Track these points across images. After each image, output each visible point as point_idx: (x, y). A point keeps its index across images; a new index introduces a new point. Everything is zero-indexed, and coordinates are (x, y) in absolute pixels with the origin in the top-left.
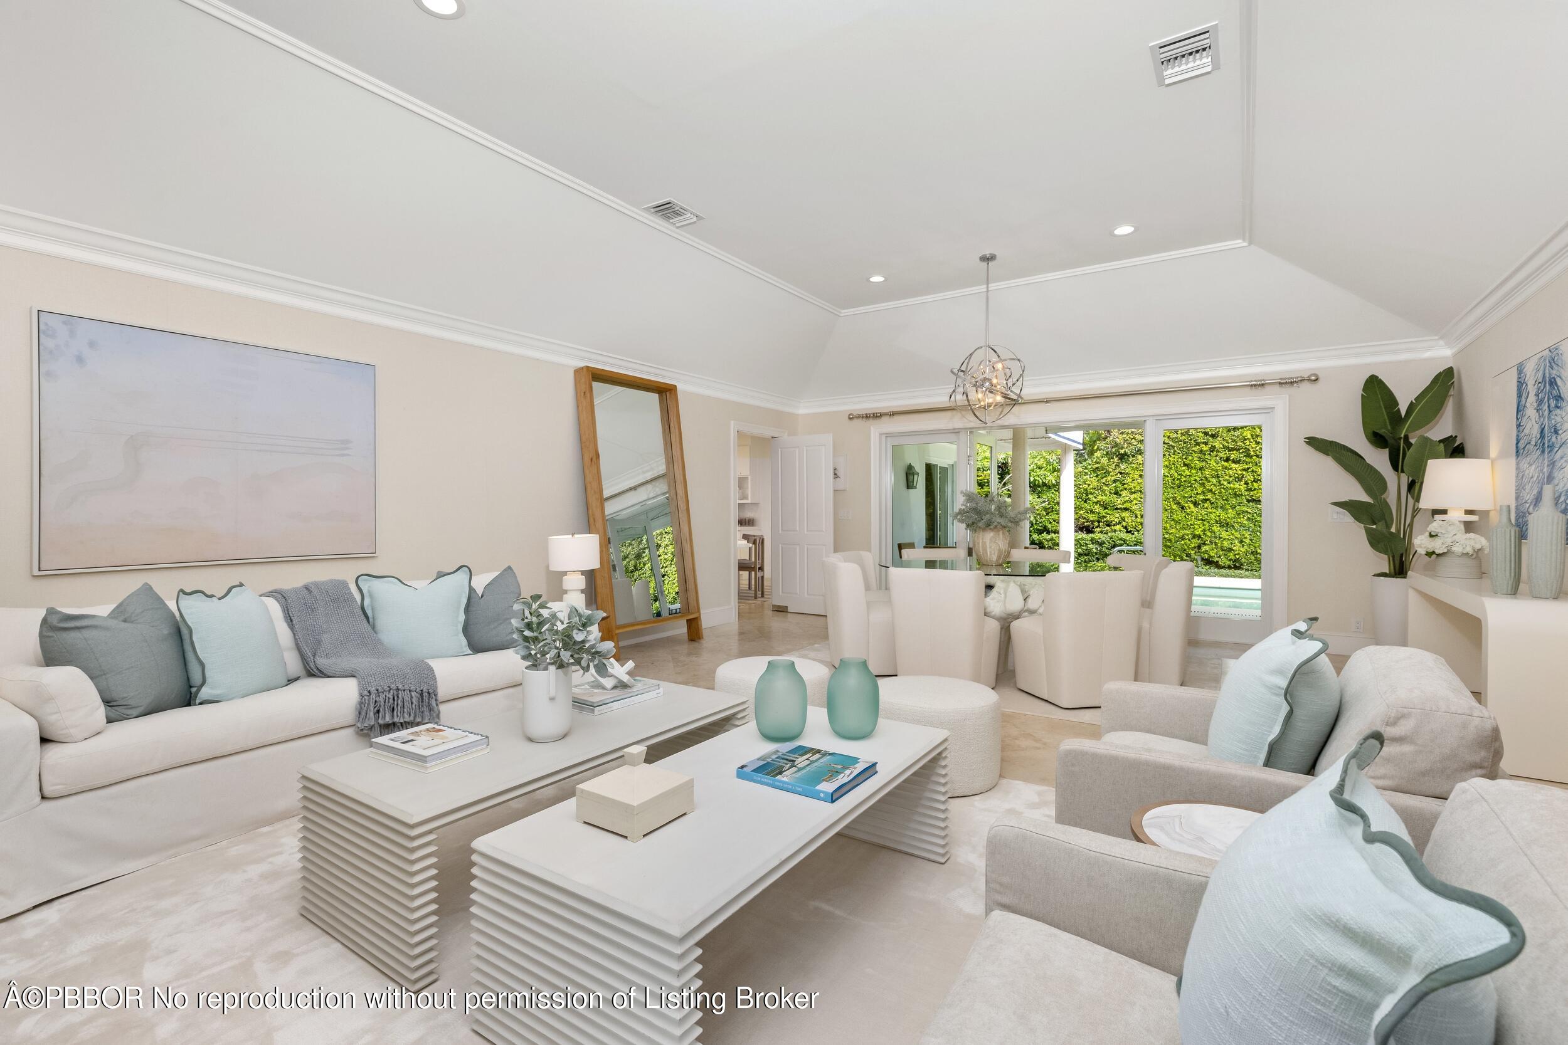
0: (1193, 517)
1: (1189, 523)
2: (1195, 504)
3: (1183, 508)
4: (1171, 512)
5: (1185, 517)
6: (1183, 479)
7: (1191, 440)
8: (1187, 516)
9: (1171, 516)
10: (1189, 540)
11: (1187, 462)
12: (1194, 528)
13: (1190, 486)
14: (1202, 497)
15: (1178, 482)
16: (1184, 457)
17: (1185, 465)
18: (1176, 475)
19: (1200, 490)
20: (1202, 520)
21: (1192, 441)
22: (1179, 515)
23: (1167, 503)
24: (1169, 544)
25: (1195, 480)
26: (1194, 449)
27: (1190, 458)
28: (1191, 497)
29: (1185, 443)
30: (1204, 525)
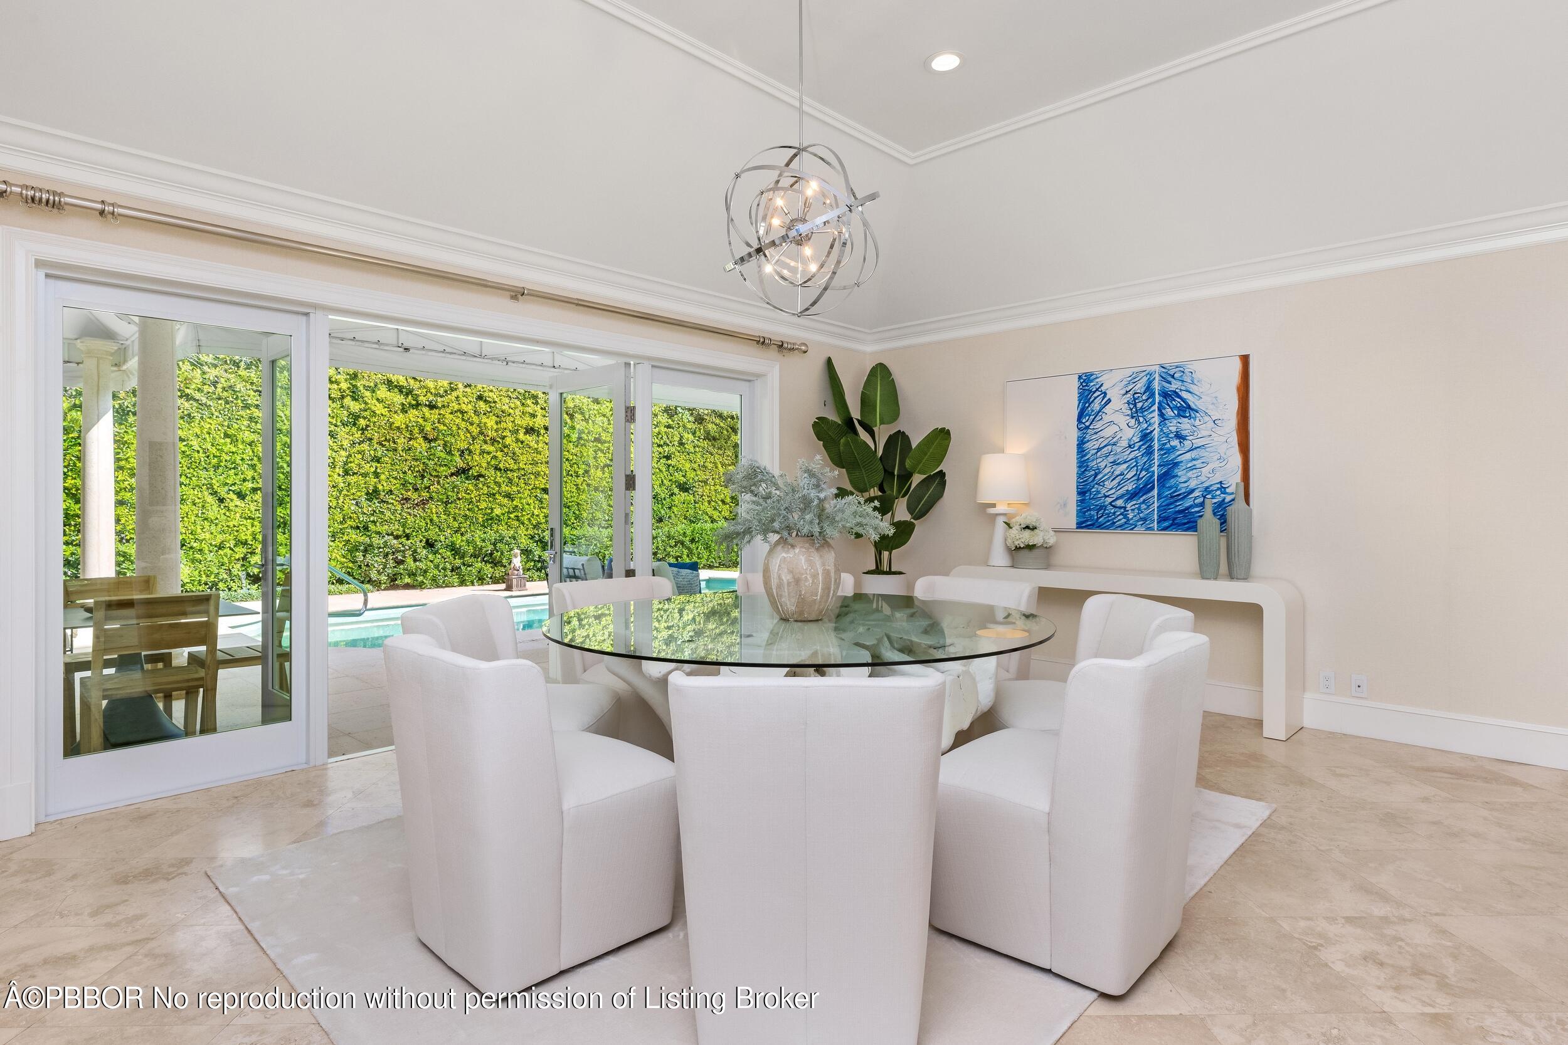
0: (238, 515)
1: (231, 524)
2: (241, 496)
3: (221, 500)
4: (203, 506)
5: (224, 514)
6: (225, 457)
7: (237, 399)
8: (228, 514)
9: (203, 513)
10: (231, 549)
11: (230, 432)
12: (237, 531)
13: (234, 468)
14: (250, 485)
15: (215, 461)
16: (226, 424)
17: (226, 435)
18: (213, 450)
19: (250, 474)
20: (250, 518)
21: (239, 401)
22: (214, 511)
23: (196, 492)
24: (198, 556)
25: (242, 459)
26: (240, 413)
27: (236, 426)
28: (234, 484)
29: (227, 402)
30: (253, 526)
